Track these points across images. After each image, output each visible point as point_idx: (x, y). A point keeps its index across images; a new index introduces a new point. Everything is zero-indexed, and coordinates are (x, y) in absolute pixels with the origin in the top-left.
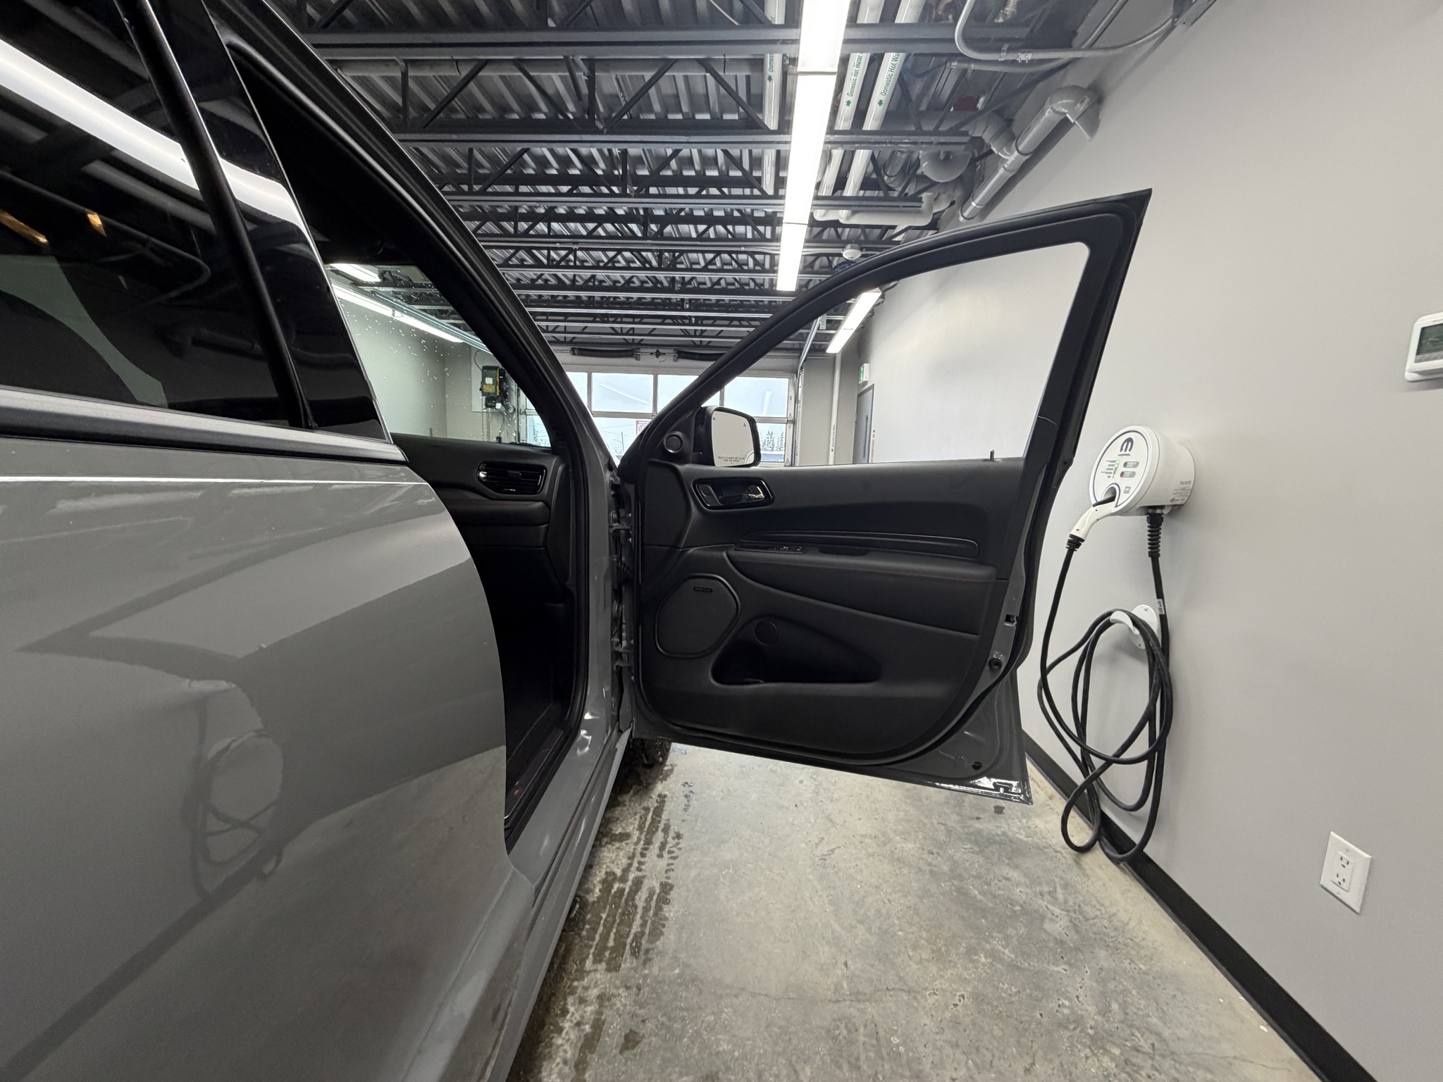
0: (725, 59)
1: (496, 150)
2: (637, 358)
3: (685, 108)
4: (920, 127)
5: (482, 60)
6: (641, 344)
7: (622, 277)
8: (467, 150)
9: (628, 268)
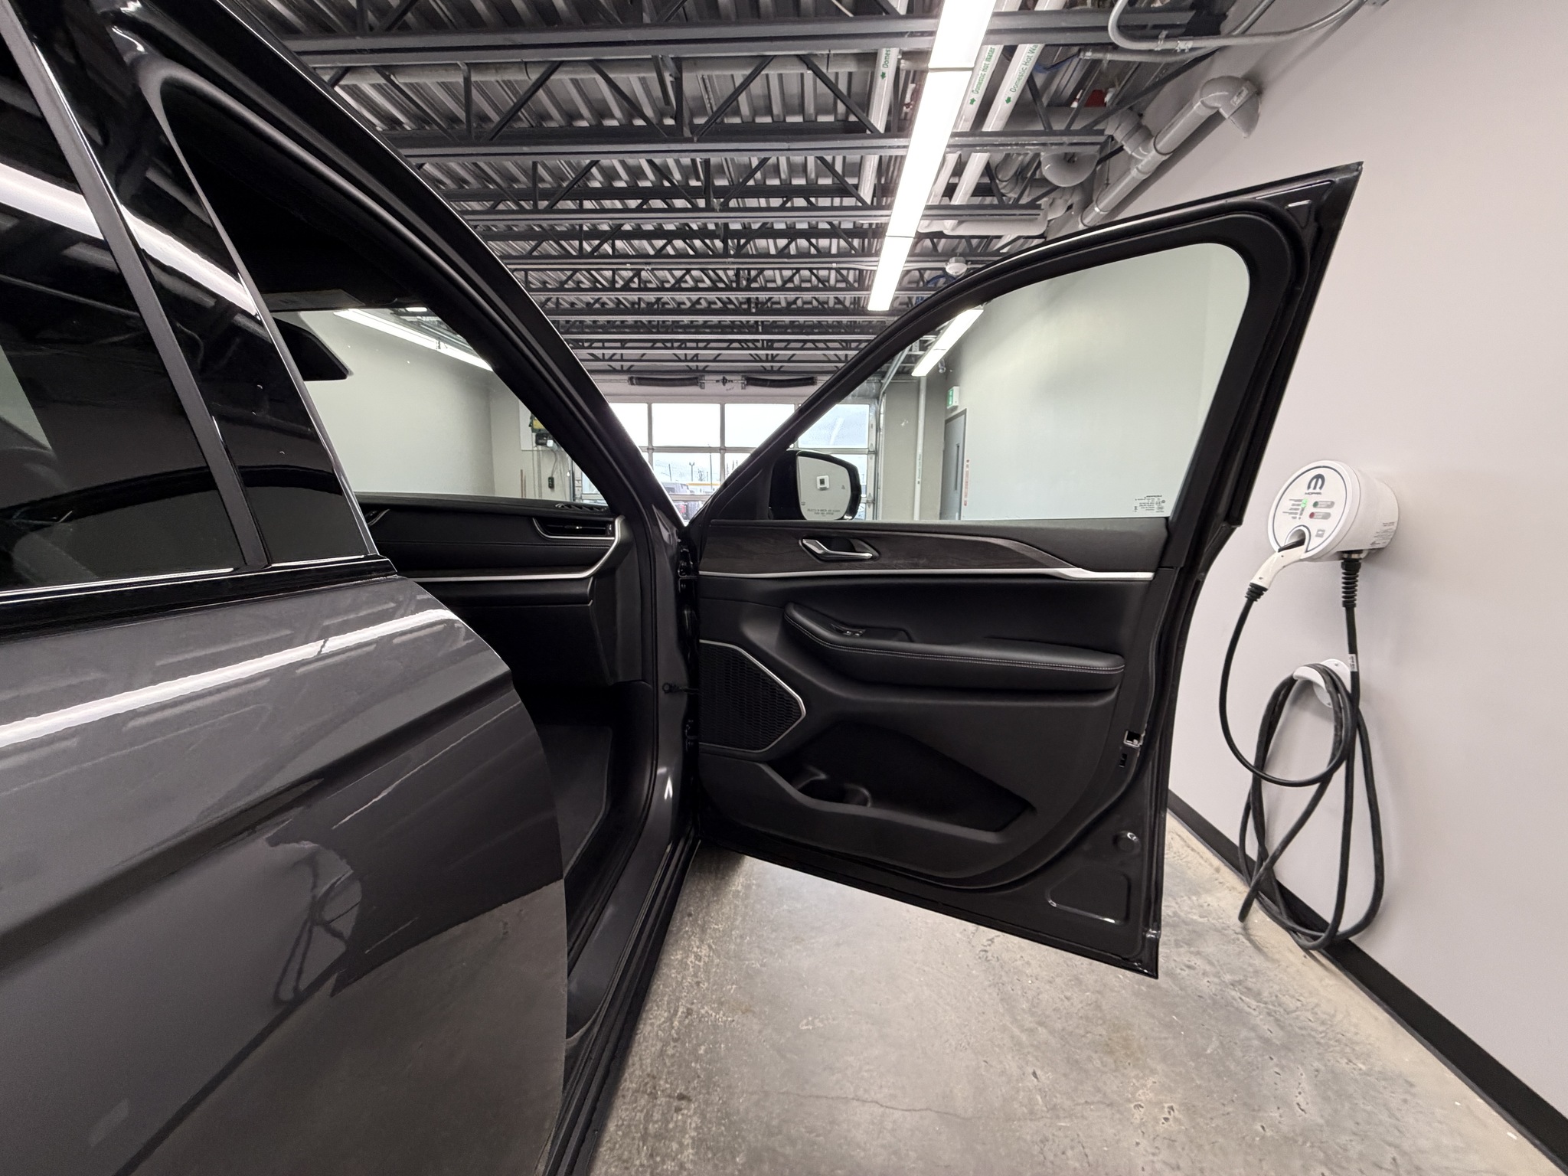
0: (828, 55)
1: (560, 162)
2: (702, 387)
3: (777, 109)
4: (1048, 126)
5: (555, 62)
6: (705, 371)
7: (689, 299)
8: (531, 163)
9: (695, 289)
